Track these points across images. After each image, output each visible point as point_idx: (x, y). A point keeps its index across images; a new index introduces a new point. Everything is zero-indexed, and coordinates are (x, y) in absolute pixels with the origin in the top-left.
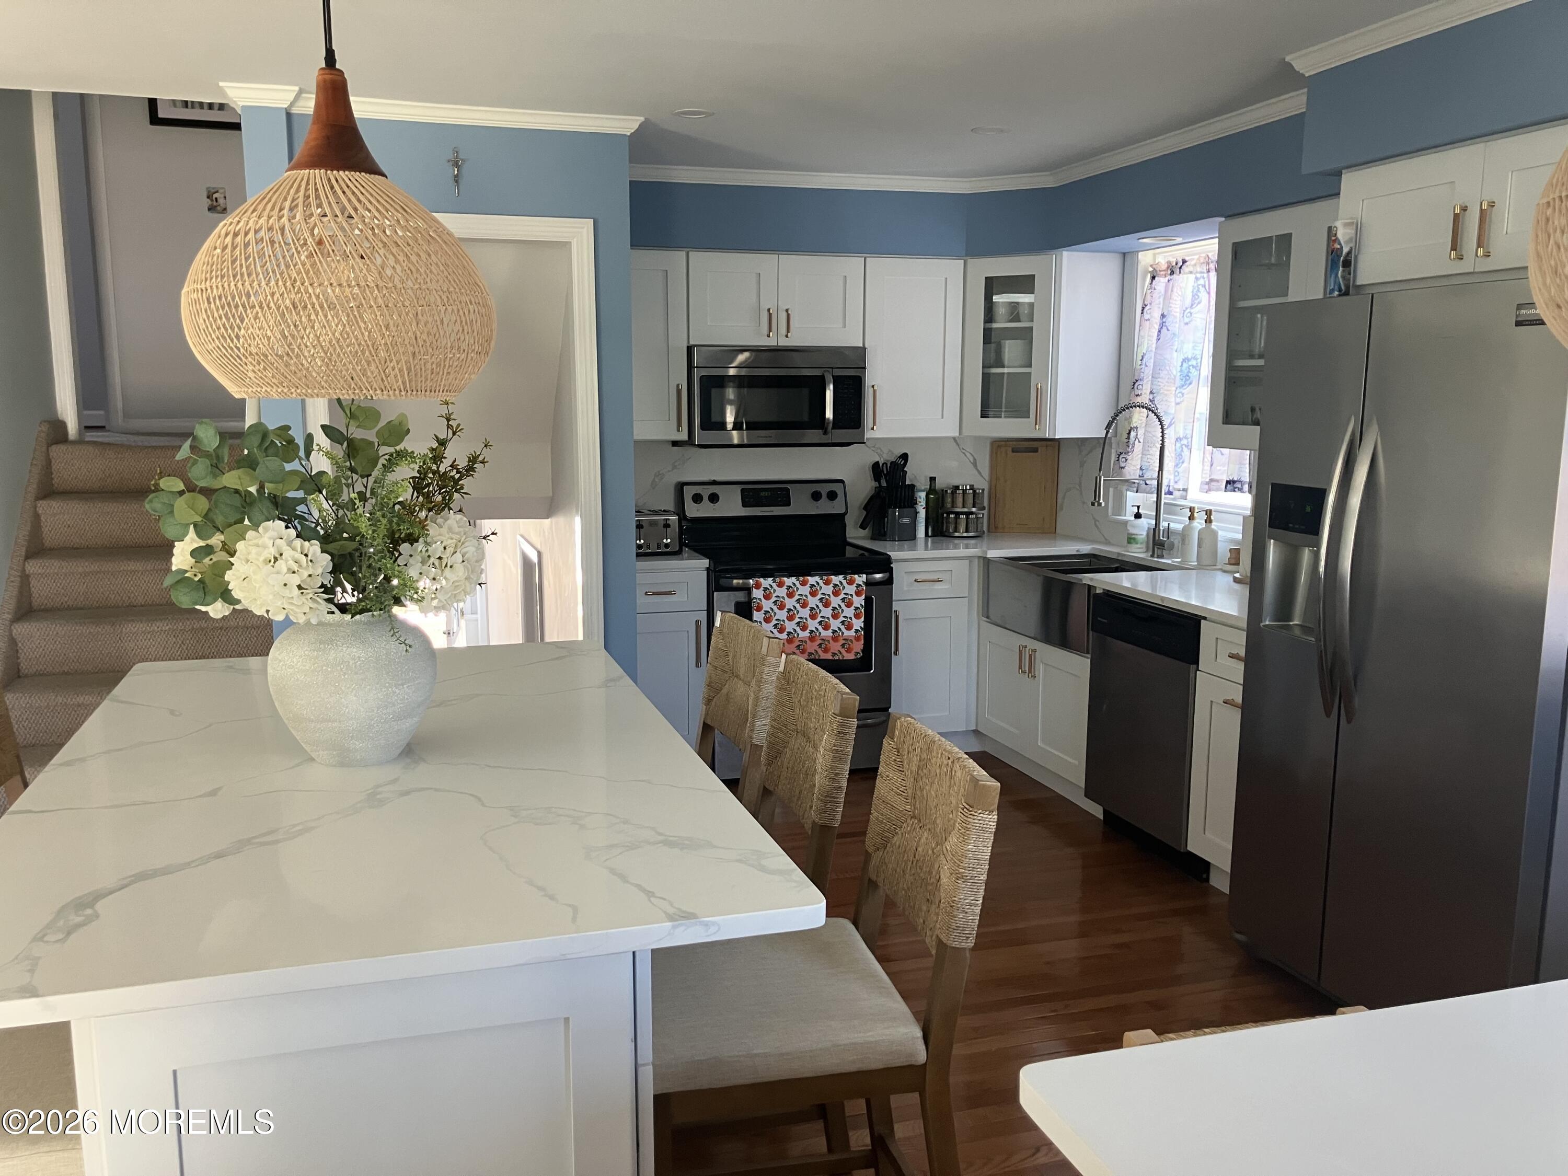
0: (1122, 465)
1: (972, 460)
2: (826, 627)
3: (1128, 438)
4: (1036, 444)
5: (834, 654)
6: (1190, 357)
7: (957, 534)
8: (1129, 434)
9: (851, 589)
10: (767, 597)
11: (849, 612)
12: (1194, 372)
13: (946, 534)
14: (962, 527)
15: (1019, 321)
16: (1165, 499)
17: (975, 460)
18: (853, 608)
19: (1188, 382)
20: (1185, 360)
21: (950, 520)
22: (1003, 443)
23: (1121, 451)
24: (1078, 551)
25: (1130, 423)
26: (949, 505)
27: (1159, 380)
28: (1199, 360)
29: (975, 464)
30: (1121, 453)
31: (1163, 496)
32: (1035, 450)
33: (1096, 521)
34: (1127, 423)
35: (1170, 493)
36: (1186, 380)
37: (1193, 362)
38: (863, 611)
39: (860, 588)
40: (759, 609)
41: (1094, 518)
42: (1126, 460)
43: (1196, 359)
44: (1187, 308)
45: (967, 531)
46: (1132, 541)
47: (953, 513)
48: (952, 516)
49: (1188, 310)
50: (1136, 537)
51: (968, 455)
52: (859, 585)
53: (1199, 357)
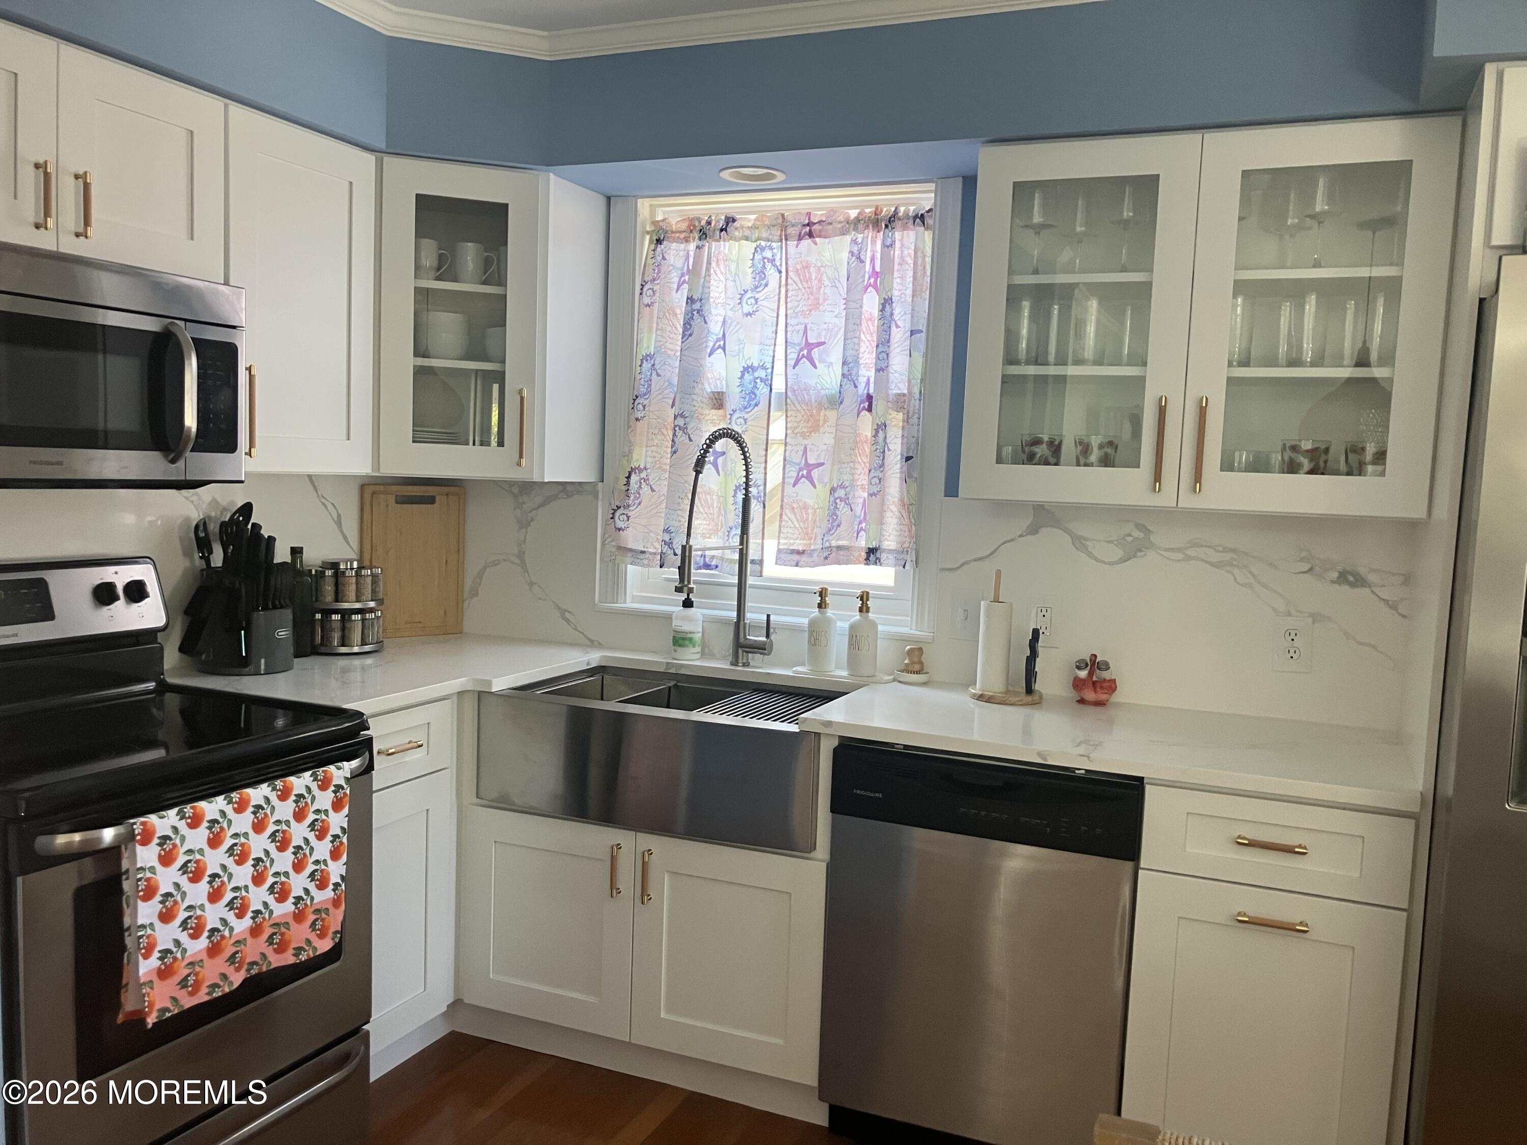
0: (620, 524)
1: (335, 517)
2: (282, 894)
3: (628, 484)
4: (430, 491)
5: (299, 950)
6: (756, 365)
7: (344, 650)
8: (628, 477)
9: (325, 799)
10: (166, 859)
11: (322, 849)
12: (763, 390)
13: (323, 650)
14: (356, 636)
15: (455, 280)
16: (697, 574)
17: (339, 516)
18: (329, 838)
19: (753, 403)
20: (747, 369)
21: (334, 625)
22: (382, 488)
23: (617, 503)
24: (588, 664)
25: (629, 461)
26: (329, 598)
27: (694, 397)
28: (769, 371)
29: (339, 523)
30: (619, 508)
31: (693, 571)
32: (431, 500)
33: (563, 612)
34: (625, 462)
35: (707, 566)
36: (751, 399)
37: (761, 373)
38: (345, 840)
39: (340, 794)
40: (150, 893)
41: (559, 607)
42: (628, 518)
43: (763, 367)
44: (746, 292)
45: (364, 643)
46: (687, 642)
47: (336, 612)
48: (334, 617)
49: (749, 295)
50: (689, 636)
51: (330, 507)
52: (339, 787)
53: (769, 365)
